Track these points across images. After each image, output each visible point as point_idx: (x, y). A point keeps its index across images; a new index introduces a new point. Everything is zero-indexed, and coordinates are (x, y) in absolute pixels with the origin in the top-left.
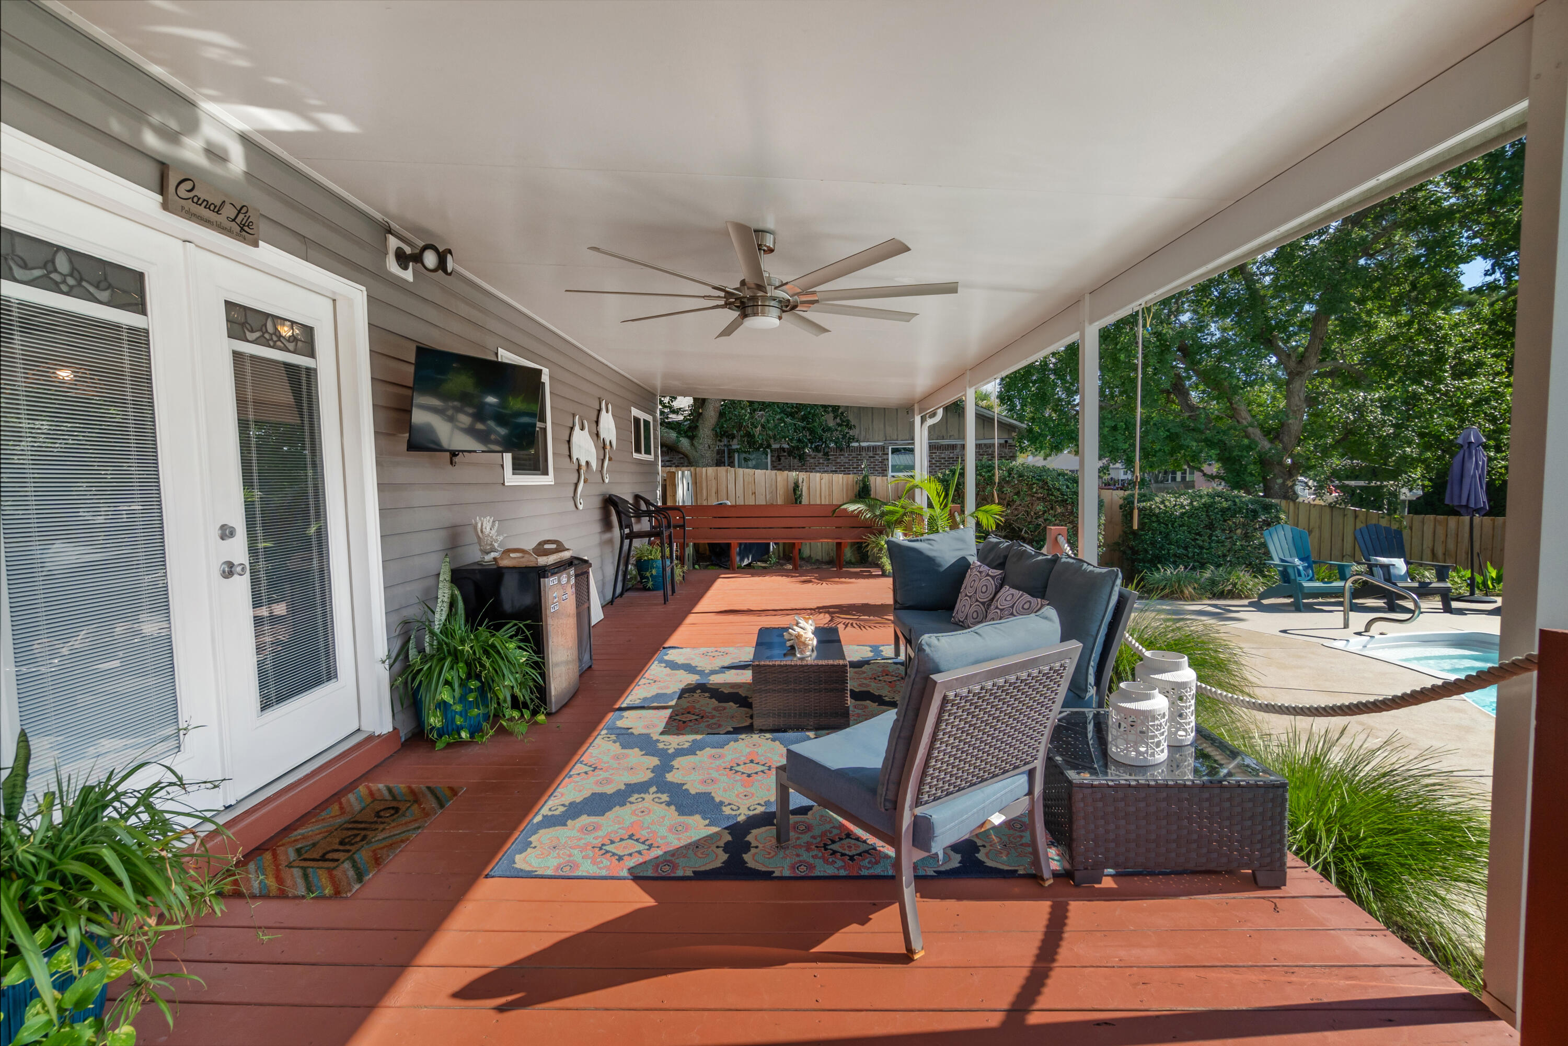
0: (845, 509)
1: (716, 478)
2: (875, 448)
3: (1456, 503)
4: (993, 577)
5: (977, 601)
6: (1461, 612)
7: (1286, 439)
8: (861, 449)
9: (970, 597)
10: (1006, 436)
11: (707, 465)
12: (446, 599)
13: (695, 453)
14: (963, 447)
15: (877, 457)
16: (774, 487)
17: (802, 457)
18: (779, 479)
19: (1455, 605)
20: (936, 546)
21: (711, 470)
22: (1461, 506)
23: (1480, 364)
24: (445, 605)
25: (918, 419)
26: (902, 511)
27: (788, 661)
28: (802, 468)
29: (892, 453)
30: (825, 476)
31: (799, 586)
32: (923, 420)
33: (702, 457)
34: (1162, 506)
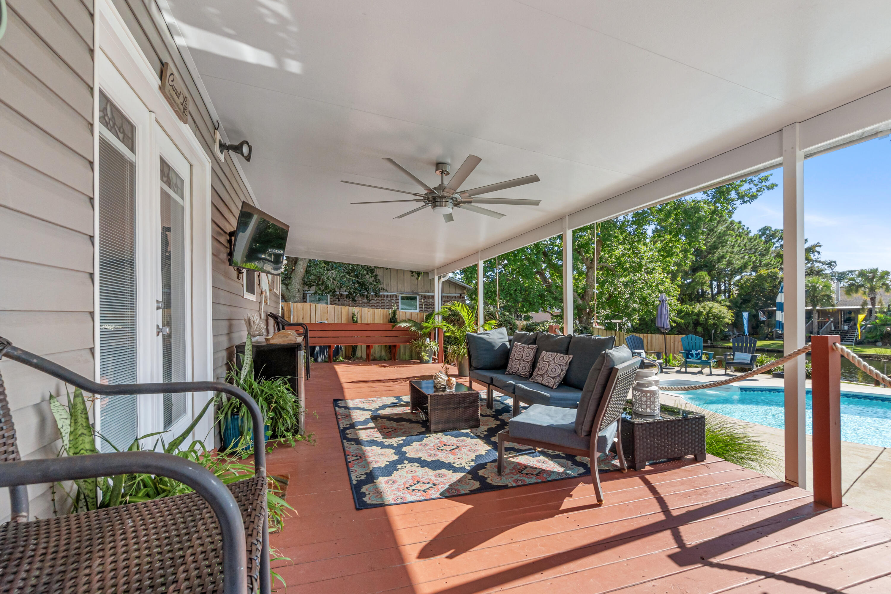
0: (400, 326)
1: (303, 310)
2: (391, 296)
3: (659, 326)
4: (532, 349)
5: (524, 361)
6: (667, 373)
7: (587, 298)
8: (384, 296)
9: (519, 360)
10: (461, 292)
11: (297, 302)
12: (248, 362)
13: (289, 294)
14: (433, 297)
15: (393, 301)
16: (340, 316)
17: (354, 300)
18: (343, 311)
19: (664, 370)
20: (491, 337)
21: (300, 305)
22: (661, 327)
23: (654, 269)
24: (247, 365)
25: (437, 278)
26: (432, 326)
27: (443, 393)
28: (355, 306)
29: (401, 299)
30: (371, 310)
31: (381, 368)
32: (440, 278)
33: (294, 296)
34: (543, 328)
